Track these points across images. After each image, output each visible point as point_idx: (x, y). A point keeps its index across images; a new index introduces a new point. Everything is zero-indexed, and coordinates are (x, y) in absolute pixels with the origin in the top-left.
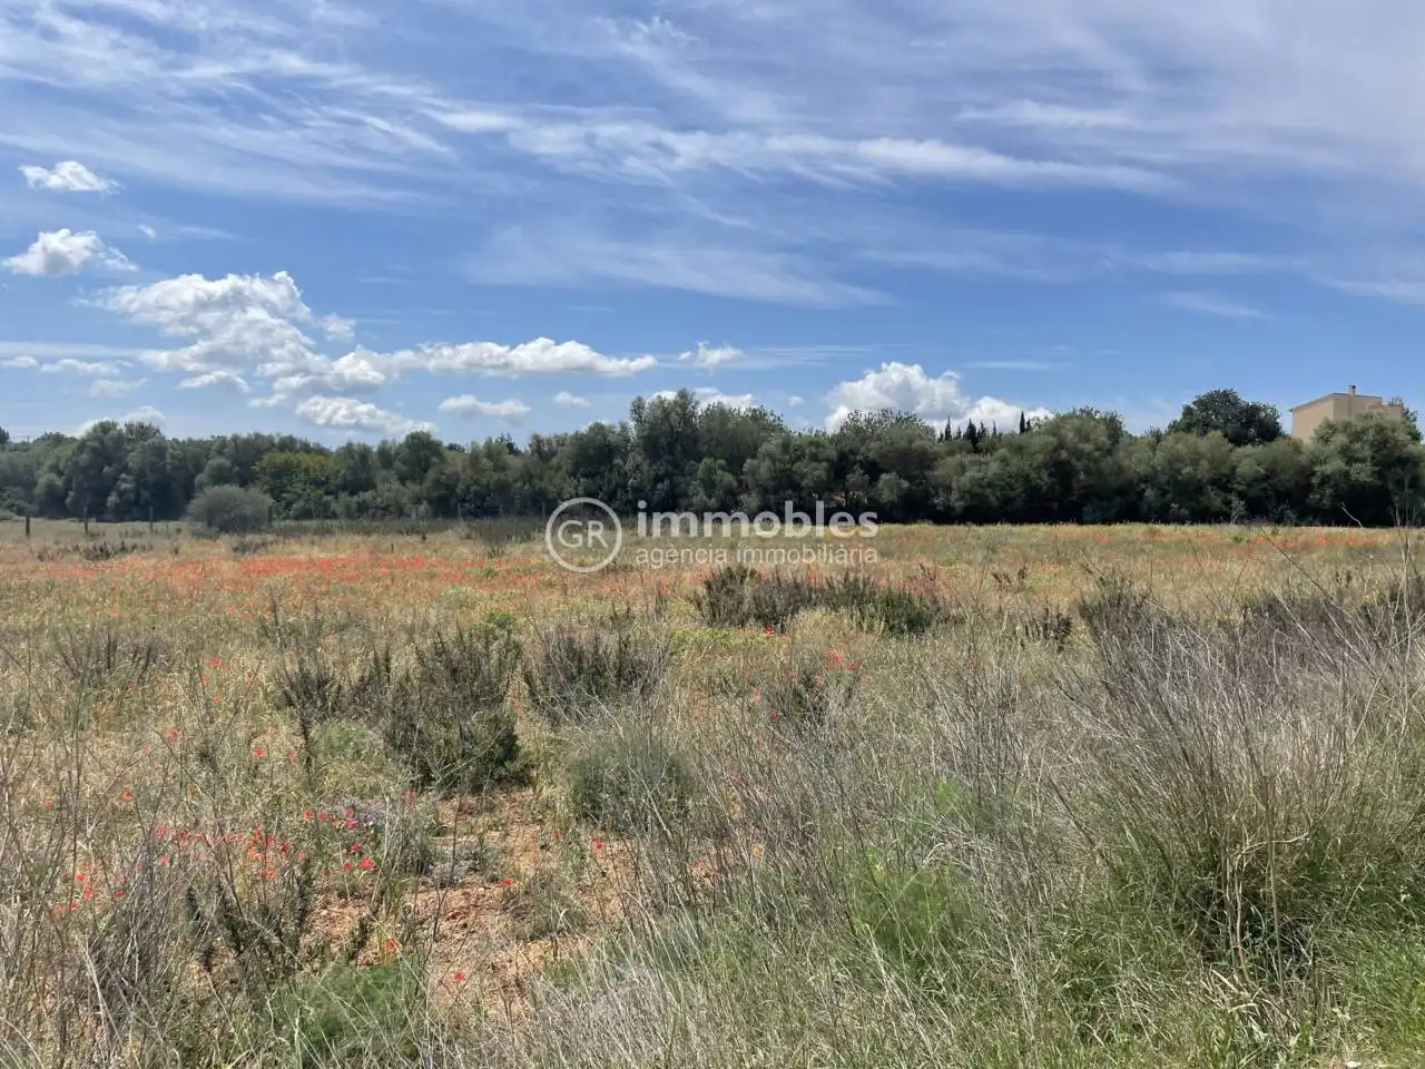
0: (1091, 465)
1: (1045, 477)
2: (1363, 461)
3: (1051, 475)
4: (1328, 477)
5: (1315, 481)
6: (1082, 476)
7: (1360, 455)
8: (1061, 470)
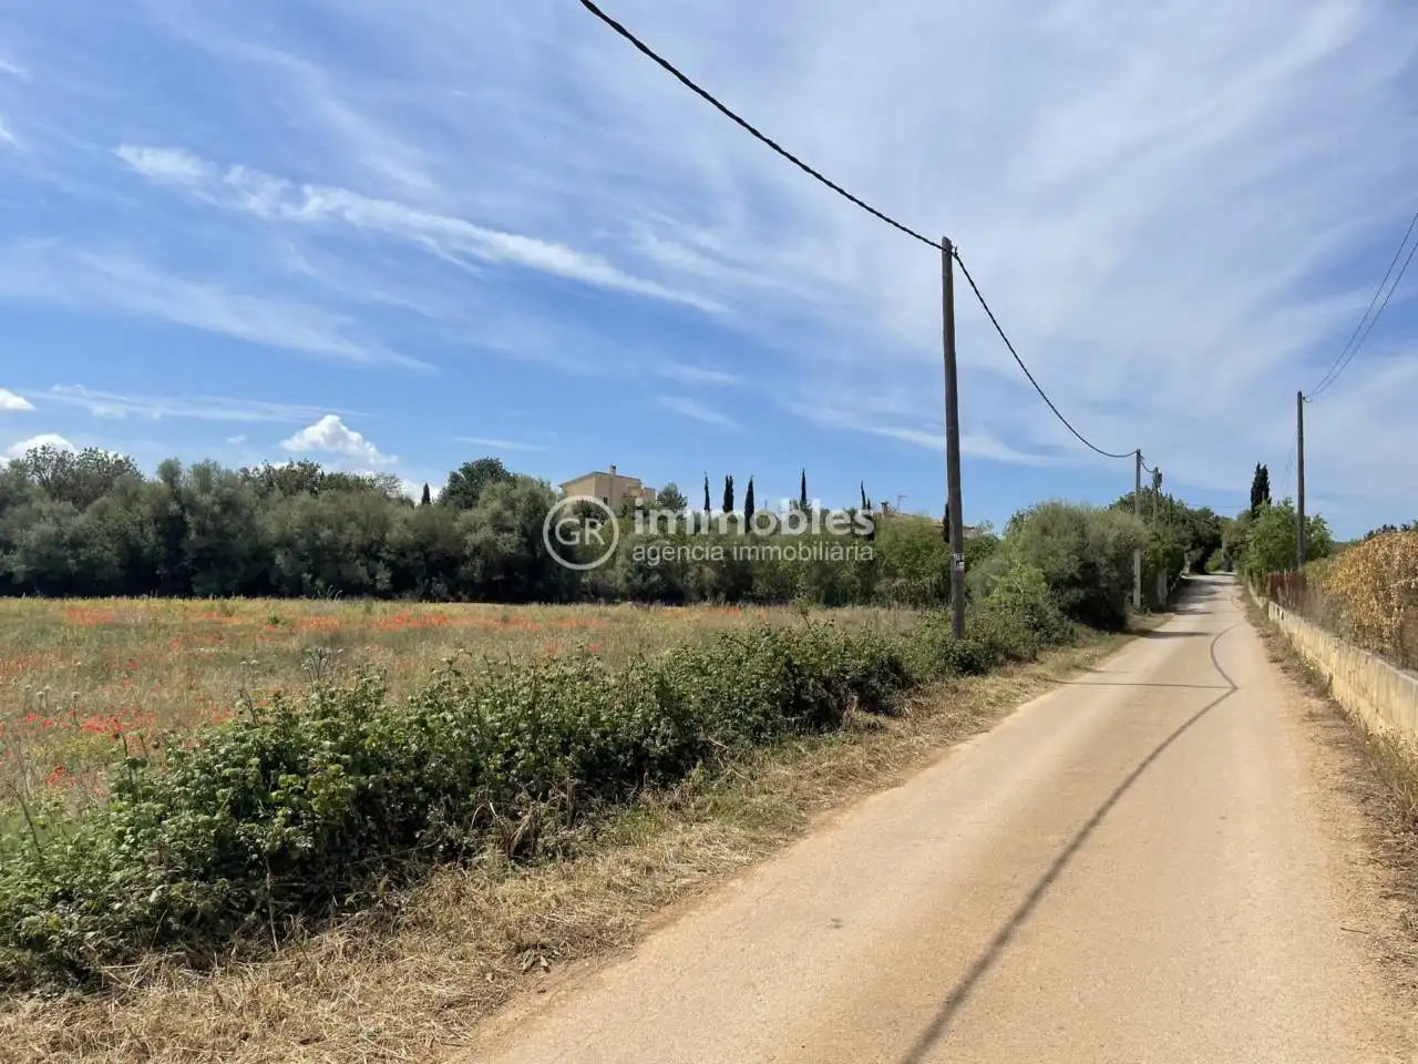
0: (208, 523)
1: (152, 537)
2: (510, 530)
3: (159, 533)
4: (479, 548)
5: (468, 552)
6: (193, 535)
7: (509, 524)
8: (172, 528)
